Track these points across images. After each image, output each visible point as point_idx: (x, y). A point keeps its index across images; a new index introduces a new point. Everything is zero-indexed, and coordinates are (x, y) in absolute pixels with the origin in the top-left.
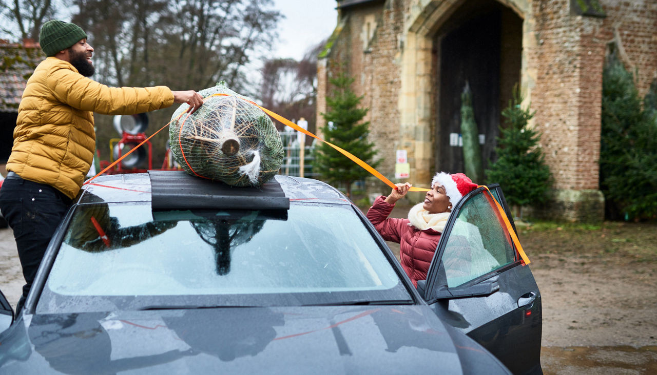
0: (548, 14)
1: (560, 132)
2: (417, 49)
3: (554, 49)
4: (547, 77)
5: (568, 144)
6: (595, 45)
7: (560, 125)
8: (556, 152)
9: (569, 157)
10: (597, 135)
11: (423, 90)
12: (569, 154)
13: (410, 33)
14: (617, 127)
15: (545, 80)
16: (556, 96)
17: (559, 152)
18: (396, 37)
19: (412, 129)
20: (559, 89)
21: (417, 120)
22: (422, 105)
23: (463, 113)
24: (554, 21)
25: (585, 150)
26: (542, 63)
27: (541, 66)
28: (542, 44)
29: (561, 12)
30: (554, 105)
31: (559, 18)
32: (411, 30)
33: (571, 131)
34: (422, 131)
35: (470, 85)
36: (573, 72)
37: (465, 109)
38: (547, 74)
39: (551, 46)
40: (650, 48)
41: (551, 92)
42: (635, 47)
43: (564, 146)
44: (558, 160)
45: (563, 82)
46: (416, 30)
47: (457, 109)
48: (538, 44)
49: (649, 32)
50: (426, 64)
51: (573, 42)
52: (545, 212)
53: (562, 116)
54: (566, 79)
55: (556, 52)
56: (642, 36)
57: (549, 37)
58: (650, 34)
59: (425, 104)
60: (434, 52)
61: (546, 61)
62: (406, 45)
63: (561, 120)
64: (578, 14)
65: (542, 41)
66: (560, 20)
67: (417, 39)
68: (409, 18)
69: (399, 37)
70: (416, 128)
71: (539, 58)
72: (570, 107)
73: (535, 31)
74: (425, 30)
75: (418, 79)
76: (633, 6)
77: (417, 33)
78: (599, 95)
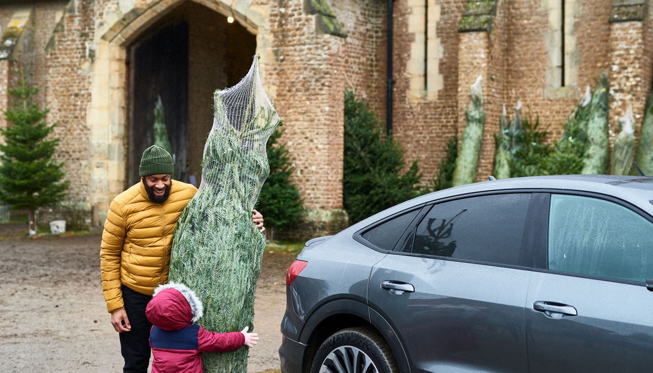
0: (289, 30)
1: (307, 151)
2: (112, 59)
3: (297, 67)
4: (289, 94)
5: (316, 163)
6: (339, 64)
7: (305, 143)
8: (302, 171)
9: (318, 176)
10: (341, 153)
11: (117, 104)
12: (317, 173)
13: (102, 41)
14: (356, 145)
15: (287, 97)
16: (299, 113)
17: (306, 171)
18: (83, 44)
19: (104, 147)
20: (304, 107)
21: (110, 137)
22: (117, 122)
23: (156, 129)
24: (297, 38)
25: (333, 169)
26: (283, 80)
27: (281, 83)
28: (282, 60)
29: (305, 29)
30: (297, 123)
31: (303, 35)
32: (103, 37)
33: (319, 150)
34: (116, 149)
35: (162, 101)
36: (321, 89)
37: (158, 126)
38: (289, 91)
39: (293, 62)
40: (360, 69)
41: (295, 109)
42: (349, 67)
43: (311, 165)
44: (304, 179)
45: (308, 99)
46: (110, 38)
47: (149, 126)
48: (277, 60)
49: (358, 53)
50: (120, 75)
51: (319, 60)
52: (290, 233)
53: (308, 135)
54: (313, 97)
55: (299, 69)
56: (353, 57)
57: (290, 53)
58: (359, 55)
59: (120, 120)
60: (128, 63)
61: (288, 78)
62: (97, 54)
63: (306, 138)
64: (326, 32)
65: (282, 57)
66: (303, 38)
67: (110, 48)
68: (101, 24)
69: (87, 45)
70: (109, 146)
71: (278, 74)
72: (318, 125)
73: (272, 47)
74: (121, 38)
75: (111, 91)
76: (346, 27)
77: (110, 41)
78: (342, 114)
